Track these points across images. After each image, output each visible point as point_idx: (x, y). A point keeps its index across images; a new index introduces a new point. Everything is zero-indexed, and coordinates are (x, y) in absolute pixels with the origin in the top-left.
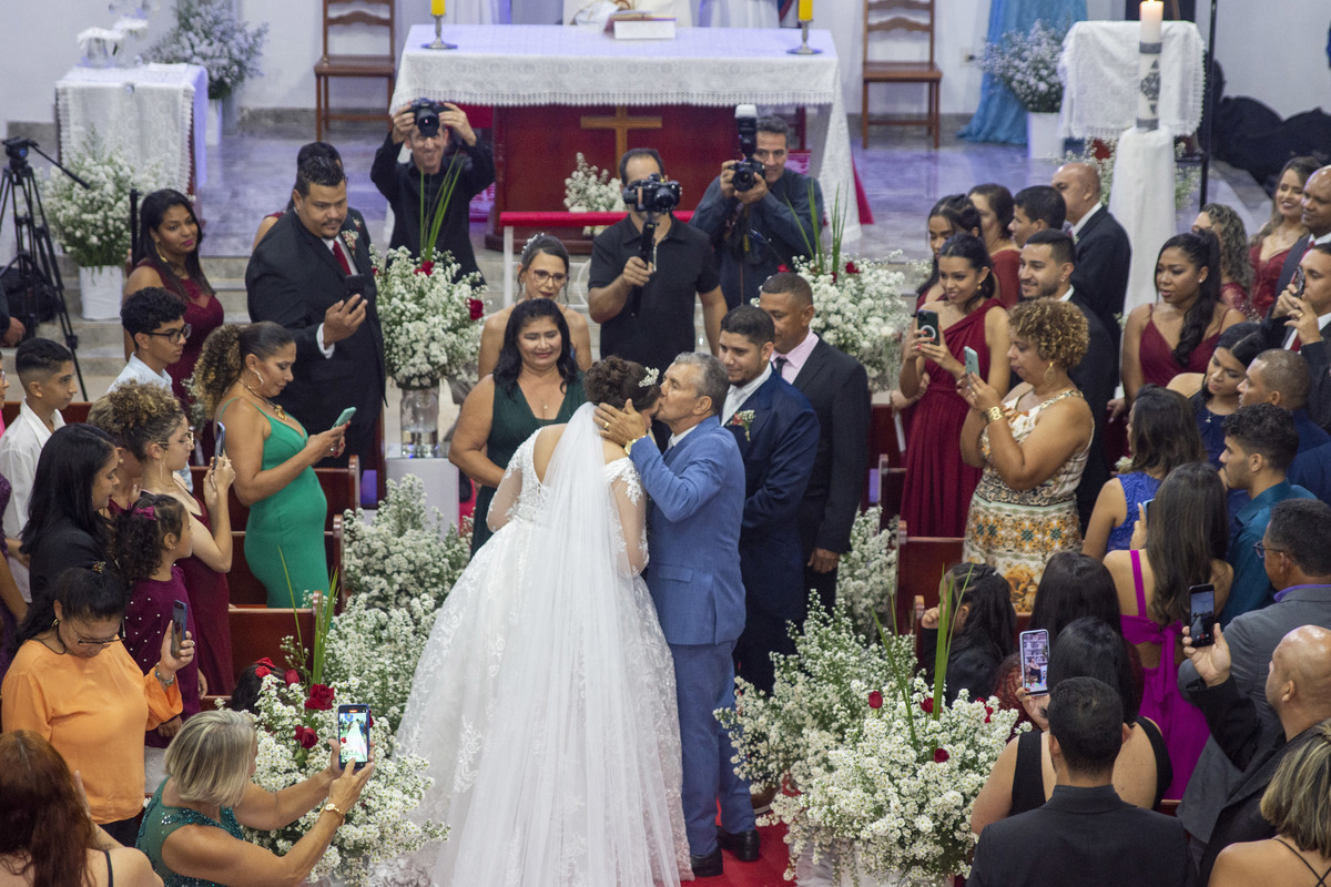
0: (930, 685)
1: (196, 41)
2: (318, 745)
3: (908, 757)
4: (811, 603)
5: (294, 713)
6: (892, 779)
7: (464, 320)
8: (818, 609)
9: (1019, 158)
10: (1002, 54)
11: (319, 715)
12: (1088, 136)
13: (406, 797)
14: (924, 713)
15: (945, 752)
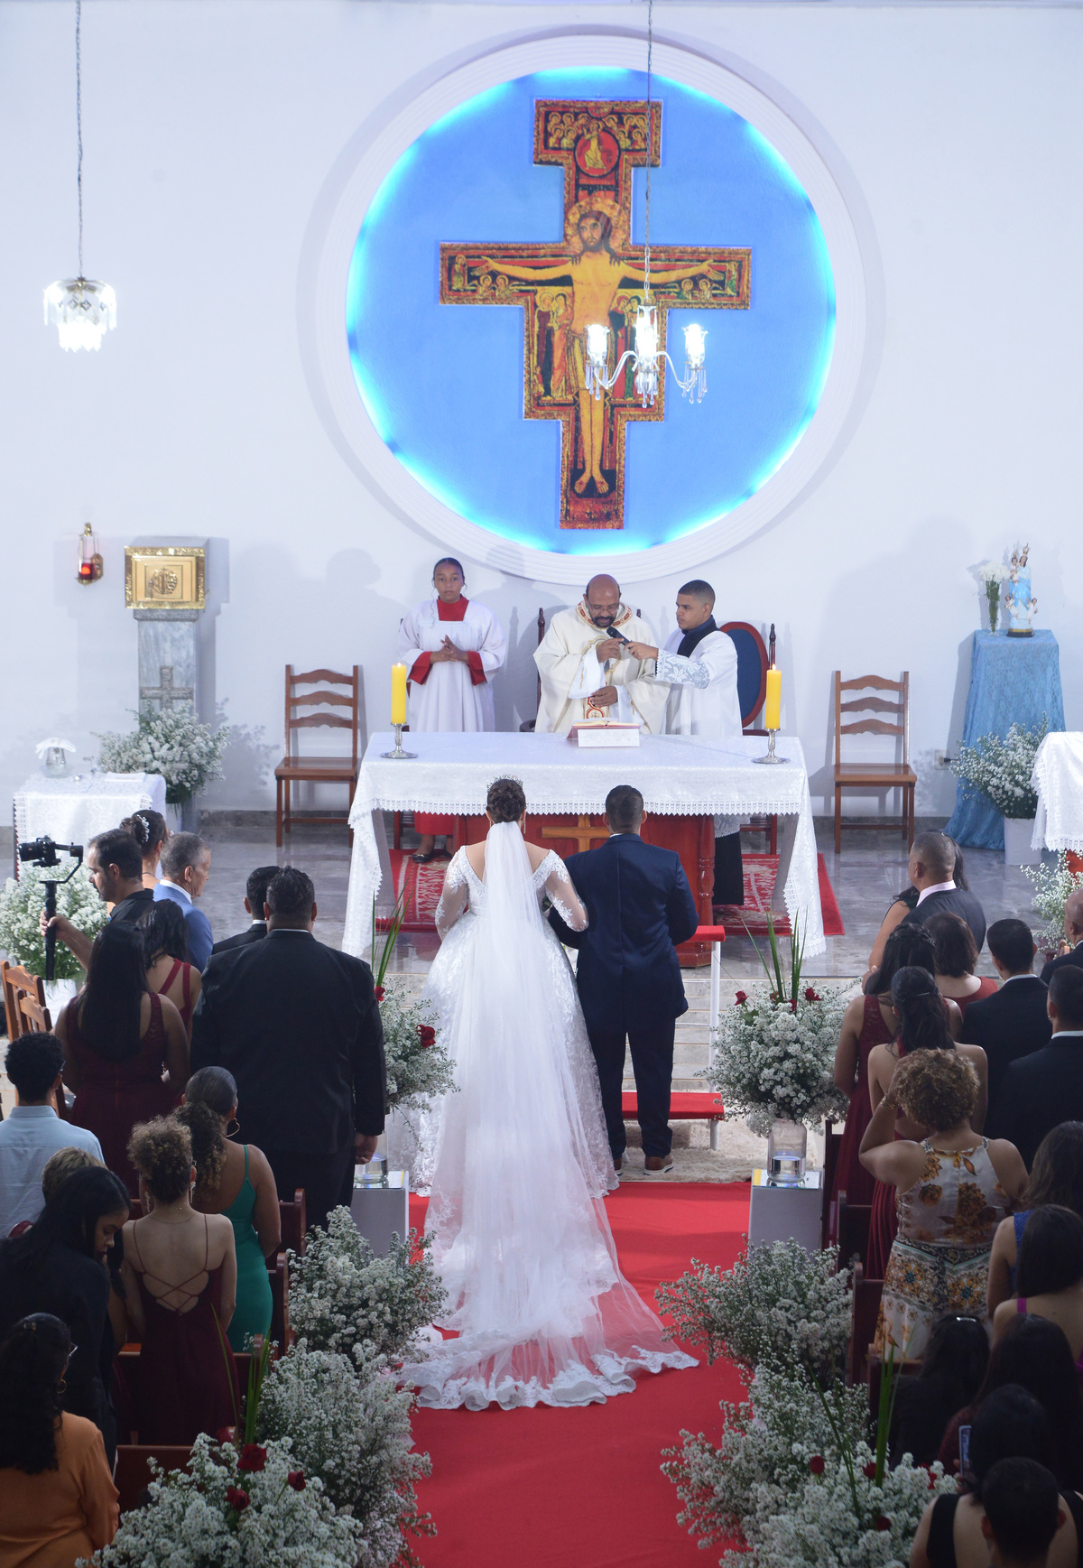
0: (873, 1450)
1: (156, 745)
2: (249, 1508)
3: (849, 1525)
4: (762, 1350)
5: (226, 1474)
6: (833, 1547)
7: (415, 1047)
8: (769, 1356)
9: (995, 863)
10: (978, 758)
11: (250, 1476)
12: (1061, 848)
13: (339, 1562)
14: (867, 1478)
15: (887, 1520)
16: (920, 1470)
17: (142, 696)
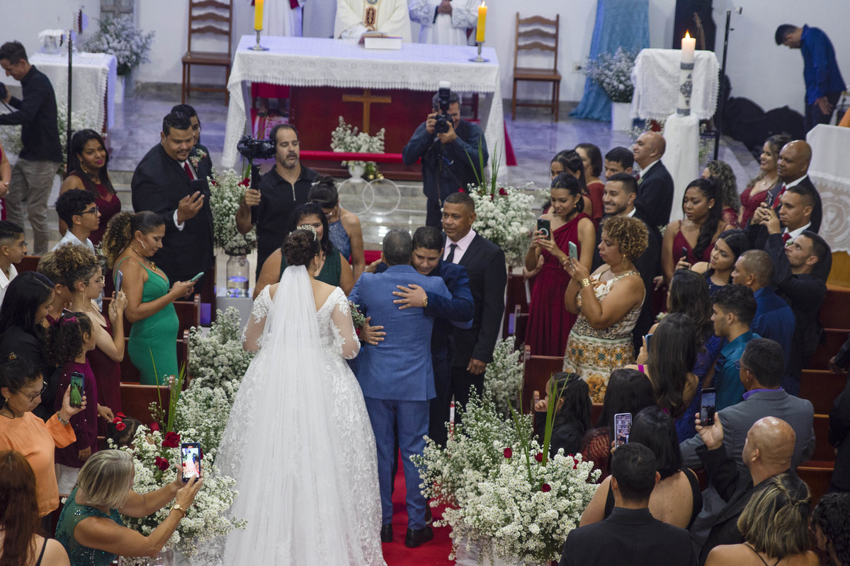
0: (541, 445)
1: (111, 40)
2: (169, 469)
3: (526, 488)
4: (471, 393)
5: (155, 449)
6: (516, 501)
9: (606, 129)
10: (598, 66)
11: (171, 451)
12: (648, 118)
13: (222, 502)
14: (537, 462)
15: (549, 486)
16: (570, 458)
17: (103, 10)
